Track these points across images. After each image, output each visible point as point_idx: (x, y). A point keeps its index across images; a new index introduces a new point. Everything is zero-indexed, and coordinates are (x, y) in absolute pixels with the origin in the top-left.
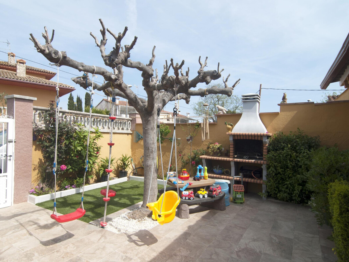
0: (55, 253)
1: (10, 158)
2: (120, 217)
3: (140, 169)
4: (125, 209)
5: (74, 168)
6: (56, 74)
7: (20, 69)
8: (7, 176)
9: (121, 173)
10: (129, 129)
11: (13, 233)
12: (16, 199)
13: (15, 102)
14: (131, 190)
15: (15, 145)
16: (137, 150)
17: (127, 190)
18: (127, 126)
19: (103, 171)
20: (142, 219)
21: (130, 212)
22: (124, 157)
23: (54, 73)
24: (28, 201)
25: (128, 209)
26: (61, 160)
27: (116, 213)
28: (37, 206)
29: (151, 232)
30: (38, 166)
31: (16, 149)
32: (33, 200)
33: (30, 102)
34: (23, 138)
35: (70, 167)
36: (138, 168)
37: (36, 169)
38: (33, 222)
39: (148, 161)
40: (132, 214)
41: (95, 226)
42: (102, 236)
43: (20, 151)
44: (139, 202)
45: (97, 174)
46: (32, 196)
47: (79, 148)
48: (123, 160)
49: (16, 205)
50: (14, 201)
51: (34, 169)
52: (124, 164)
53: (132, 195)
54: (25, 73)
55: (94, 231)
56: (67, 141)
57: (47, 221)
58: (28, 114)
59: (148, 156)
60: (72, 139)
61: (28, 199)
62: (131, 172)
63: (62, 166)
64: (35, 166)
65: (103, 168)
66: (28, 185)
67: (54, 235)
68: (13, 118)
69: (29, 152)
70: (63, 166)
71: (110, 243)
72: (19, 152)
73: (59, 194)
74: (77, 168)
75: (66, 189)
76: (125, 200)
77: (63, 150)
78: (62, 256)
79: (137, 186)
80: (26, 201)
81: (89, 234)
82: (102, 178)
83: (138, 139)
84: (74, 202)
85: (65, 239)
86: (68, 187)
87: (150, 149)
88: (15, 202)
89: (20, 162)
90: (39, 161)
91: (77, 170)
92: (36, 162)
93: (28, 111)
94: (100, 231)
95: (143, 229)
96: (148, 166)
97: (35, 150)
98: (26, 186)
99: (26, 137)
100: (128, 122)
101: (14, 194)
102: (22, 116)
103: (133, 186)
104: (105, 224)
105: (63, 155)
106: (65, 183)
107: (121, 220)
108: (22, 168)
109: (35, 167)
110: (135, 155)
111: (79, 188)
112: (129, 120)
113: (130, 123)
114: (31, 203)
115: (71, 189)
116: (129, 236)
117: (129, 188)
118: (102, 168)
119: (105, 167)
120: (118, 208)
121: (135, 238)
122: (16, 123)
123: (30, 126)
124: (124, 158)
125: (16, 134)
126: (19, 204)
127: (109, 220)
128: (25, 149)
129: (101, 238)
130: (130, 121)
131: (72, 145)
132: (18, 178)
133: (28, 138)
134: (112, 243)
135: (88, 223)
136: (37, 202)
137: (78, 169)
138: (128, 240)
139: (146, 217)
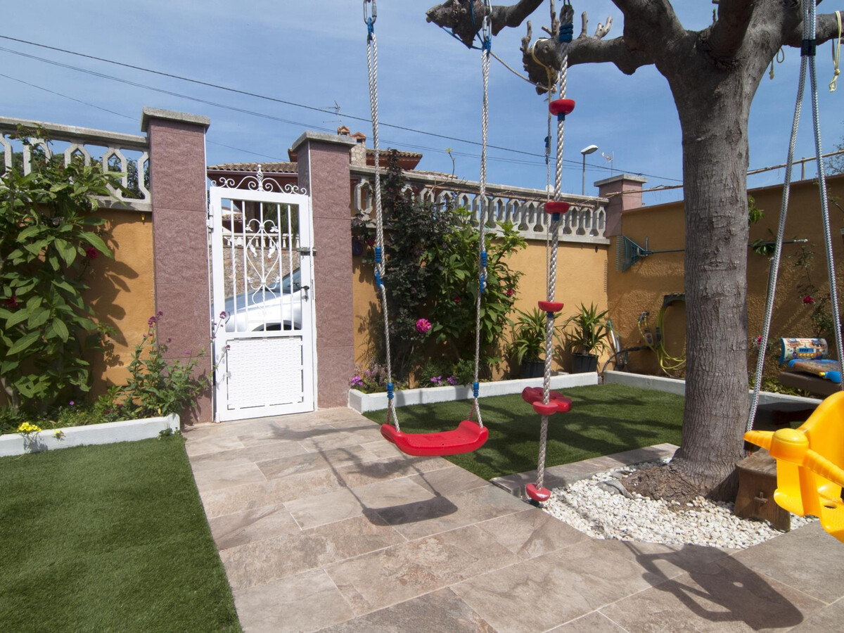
0: (382, 557)
1: (306, 293)
2: (594, 482)
3: (639, 352)
4: (608, 459)
5: (449, 331)
6: (422, 156)
7: (356, 153)
8: (301, 337)
9: (577, 359)
10: (601, 232)
11: (297, 472)
12: (323, 395)
13: (309, 151)
14: (615, 407)
15: (315, 262)
16: (626, 296)
17: (603, 406)
18: (594, 223)
19: (527, 349)
20: (683, 504)
21: (627, 469)
22: (587, 313)
23: (417, 156)
24: (349, 404)
25: (618, 459)
26: (417, 303)
27: (575, 464)
28: (365, 418)
30: (368, 321)
31: (316, 272)
32: (357, 402)
34: (332, 244)
35: (439, 327)
36: (631, 350)
37: (365, 330)
38: (348, 453)
39: (708, 278)
40: (640, 479)
41: (511, 496)
42: (536, 534)
43: (327, 277)
44: (656, 443)
45: (511, 357)
46: (356, 392)
47: (461, 275)
48: (583, 322)
49: (323, 410)
50: (319, 401)
51: (361, 330)
52: (588, 333)
53: (622, 421)
55: (504, 511)
56: (430, 254)
57: (379, 456)
58: (341, 182)
59: (706, 256)
60: (443, 249)
61: (349, 399)
62: (609, 362)
63: (420, 321)
64: (362, 321)
65: (527, 340)
66: (348, 365)
67: (388, 497)
68: (308, 194)
69: (346, 282)
70: (423, 321)
71: (571, 570)
72: (324, 281)
73: (412, 396)
74: (457, 330)
75: (432, 385)
76: (603, 432)
77: (420, 277)
78: (399, 575)
79: (632, 398)
80: (344, 404)
81: (490, 516)
82: (525, 366)
83: (628, 261)
84: (451, 418)
85: (415, 519)
86: (438, 380)
87: (719, 224)
88: (322, 402)
89: (327, 306)
90: (370, 308)
91: (457, 336)
92: (364, 311)
93: (339, 174)
94: (527, 516)
95: (701, 541)
96: (706, 299)
97: (361, 280)
98: (342, 367)
99: (338, 244)
100: (596, 209)
101: (319, 382)
102: (327, 188)
103: (619, 398)
104: (542, 492)
105: (420, 291)
106: (430, 369)
107: (597, 491)
108: (333, 322)
109: (361, 324)
110: (620, 312)
111: (465, 386)
112: (602, 204)
113: (601, 213)
114: (354, 409)
115: (444, 385)
116: (646, 560)
117: (606, 402)
118: (523, 341)
119: (532, 338)
120: (582, 452)
121: (678, 574)
122: (315, 205)
123: (345, 215)
124: (585, 315)
125: (316, 234)
126: (330, 409)
127: (555, 483)
128: (337, 274)
129: (530, 541)
130: (601, 209)
131: (443, 265)
132: (326, 345)
133: (341, 245)
134: (580, 573)
135: (487, 479)
136: (365, 408)
137: (460, 335)
138: (645, 576)
139: (701, 498)
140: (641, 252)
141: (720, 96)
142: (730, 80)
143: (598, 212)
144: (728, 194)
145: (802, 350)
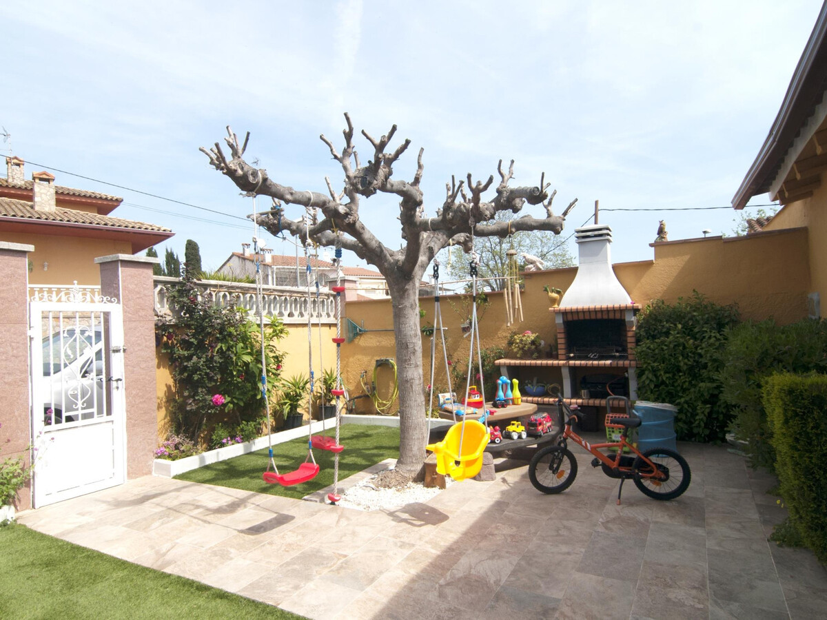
0: (268, 546)
1: (117, 384)
2: (358, 487)
3: (361, 399)
4: (362, 474)
5: (236, 401)
6: (122, 200)
7: (41, 194)
8: (112, 421)
9: (323, 410)
10: (332, 314)
11: (162, 524)
12: (132, 468)
13: (120, 269)
14: (354, 441)
15: (125, 358)
16: (351, 359)
17: (347, 441)
18: (328, 308)
19: (290, 407)
20: (403, 487)
21: (373, 476)
22: (328, 375)
23: (117, 200)
24: (153, 473)
25: (366, 472)
26: (214, 384)
27: (345, 480)
28: (178, 481)
29: (430, 505)
30: (164, 400)
31: (126, 365)
32: (168, 469)
33: (144, 268)
34: (139, 342)
35: (228, 399)
36: (357, 398)
37: (161, 408)
38: (193, 505)
39: (407, 371)
40: (381, 480)
41: (318, 504)
42: (340, 517)
43: (135, 369)
44: (384, 460)
45: (277, 414)
46: (160, 461)
47: (247, 359)
48: (325, 381)
49: (132, 481)
50: (128, 474)
51: (159, 407)
52: (329, 389)
53: (362, 449)
54: (53, 202)
55: (319, 511)
56: (223, 345)
57: (217, 502)
58: (146, 292)
59: (406, 360)
60: (232, 340)
61: (153, 468)
62: (343, 408)
63: (216, 396)
64: (159, 401)
65: (289, 400)
66: (152, 440)
67: (245, 521)
68: (119, 302)
69: (151, 371)
70: (217, 396)
71: (363, 525)
72: (133, 372)
73: (212, 457)
74: (242, 400)
75: (222, 445)
76: (353, 459)
77: (216, 363)
78: (283, 549)
79: (363, 433)
80: (150, 473)
81: (312, 515)
82: (288, 421)
83: (351, 335)
84: (249, 468)
85: (272, 527)
86: (228, 440)
87: (411, 346)
88: (131, 475)
89: (134, 392)
90: (166, 389)
91: (242, 404)
92: (161, 392)
93: (145, 286)
94: (332, 510)
95: (412, 501)
96: (407, 381)
97: (159, 367)
98: (148, 443)
99: (144, 341)
100: (329, 298)
101: (128, 457)
102: (135, 297)
103: (355, 434)
104: (337, 496)
105: (216, 374)
106: (220, 433)
107: (361, 491)
108: (140, 405)
109: (159, 404)
110: (348, 371)
111: (249, 442)
112: (332, 295)
113: (332, 302)
114: (161, 476)
115: (233, 444)
116: (391, 514)
117: (348, 438)
118: (286, 401)
119: (293, 399)
120: (346, 472)
121: (405, 516)
122: (125, 311)
123: (150, 317)
124: (327, 377)
125: (126, 334)
126: (138, 479)
127: (341, 491)
128: (143, 365)
129: (339, 520)
130: (332, 298)
131: (233, 352)
132: (134, 425)
133: (146, 342)
134: (366, 525)
135: (300, 498)
136: (174, 473)
137: (244, 403)
138: (393, 520)
139: (410, 482)
140: (360, 330)
141: (407, 289)
142: (411, 283)
143: (330, 301)
144: (413, 332)
145: (447, 399)
